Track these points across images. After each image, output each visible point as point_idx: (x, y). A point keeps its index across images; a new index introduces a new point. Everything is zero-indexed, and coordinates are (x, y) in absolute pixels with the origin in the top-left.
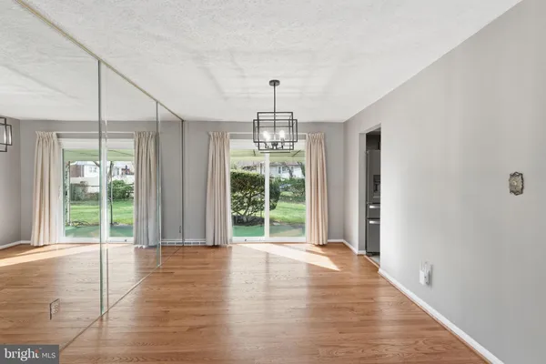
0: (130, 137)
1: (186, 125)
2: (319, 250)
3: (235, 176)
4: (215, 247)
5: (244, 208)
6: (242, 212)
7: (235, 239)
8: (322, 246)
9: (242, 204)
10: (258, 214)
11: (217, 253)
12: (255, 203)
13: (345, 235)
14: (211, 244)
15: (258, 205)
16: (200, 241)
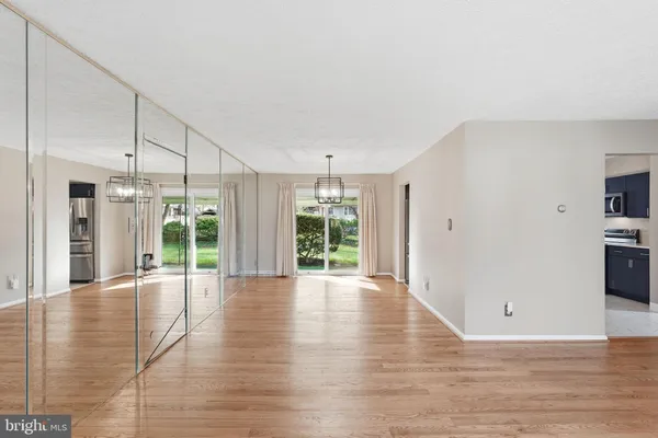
0: (215, 187)
1: (260, 177)
2: (370, 280)
3: (299, 219)
4: (283, 277)
5: (306, 250)
6: (304, 254)
7: (300, 271)
8: (373, 277)
9: (304, 246)
10: (320, 257)
11: (285, 281)
12: (316, 245)
13: (392, 270)
14: (280, 274)
15: (319, 247)
16: (271, 273)
